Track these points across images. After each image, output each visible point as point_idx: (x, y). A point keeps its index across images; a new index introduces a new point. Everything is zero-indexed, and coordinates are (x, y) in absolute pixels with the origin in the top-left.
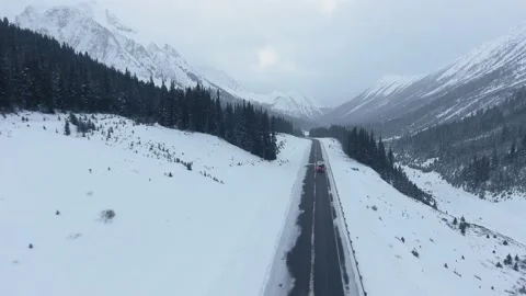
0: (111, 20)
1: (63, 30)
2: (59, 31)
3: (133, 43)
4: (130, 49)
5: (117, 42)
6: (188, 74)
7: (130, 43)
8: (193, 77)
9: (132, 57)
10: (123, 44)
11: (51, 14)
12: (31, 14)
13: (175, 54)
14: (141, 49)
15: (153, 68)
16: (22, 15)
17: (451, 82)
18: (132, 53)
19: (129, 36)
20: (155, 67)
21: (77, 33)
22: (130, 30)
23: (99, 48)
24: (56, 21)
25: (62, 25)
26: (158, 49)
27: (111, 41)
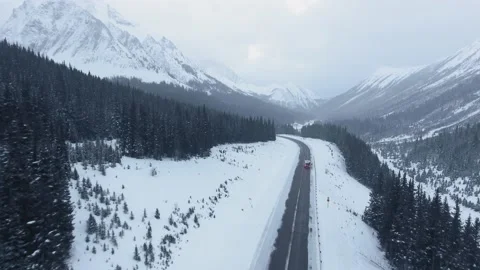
0: (111, 14)
1: (57, 22)
2: (53, 23)
3: (128, 35)
4: (124, 40)
5: (109, 34)
6: (183, 66)
7: (125, 35)
8: (188, 69)
9: (124, 49)
10: (116, 35)
11: (46, 7)
12: (28, 7)
13: (172, 47)
14: (135, 41)
15: (145, 60)
16: (20, 8)
17: (456, 73)
18: (125, 45)
19: (124, 28)
20: (148, 58)
21: (71, 25)
22: (129, 24)
23: (90, 39)
24: (51, 13)
25: (57, 17)
26: (154, 41)
27: (104, 32)
